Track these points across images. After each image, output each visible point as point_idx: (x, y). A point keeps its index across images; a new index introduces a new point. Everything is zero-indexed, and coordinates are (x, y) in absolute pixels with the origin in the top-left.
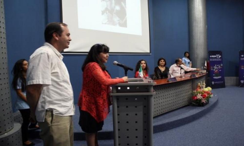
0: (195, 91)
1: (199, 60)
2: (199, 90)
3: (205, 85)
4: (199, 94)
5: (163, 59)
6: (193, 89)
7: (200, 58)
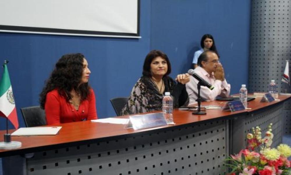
0: (239, 158)
1: (275, 57)
2: (250, 154)
3: (272, 136)
4: (246, 169)
5: (159, 55)
6: (233, 149)
7: (278, 53)
